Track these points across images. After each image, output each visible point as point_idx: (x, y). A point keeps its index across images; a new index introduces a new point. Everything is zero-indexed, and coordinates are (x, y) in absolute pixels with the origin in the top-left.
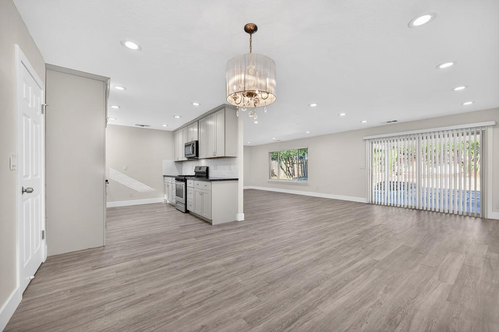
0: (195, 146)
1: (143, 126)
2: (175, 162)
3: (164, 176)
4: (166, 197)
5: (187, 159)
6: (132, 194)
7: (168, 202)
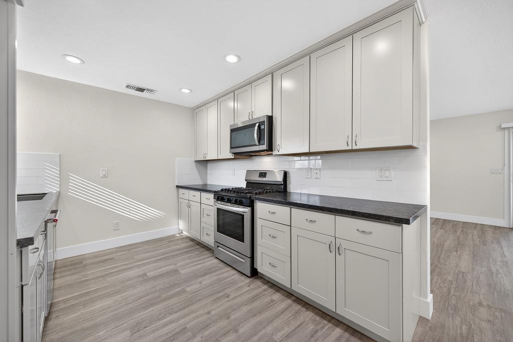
0: (265, 127)
1: (142, 90)
2: (197, 162)
3: (178, 187)
4: (182, 225)
5: (233, 157)
6: (119, 224)
7: (185, 233)
